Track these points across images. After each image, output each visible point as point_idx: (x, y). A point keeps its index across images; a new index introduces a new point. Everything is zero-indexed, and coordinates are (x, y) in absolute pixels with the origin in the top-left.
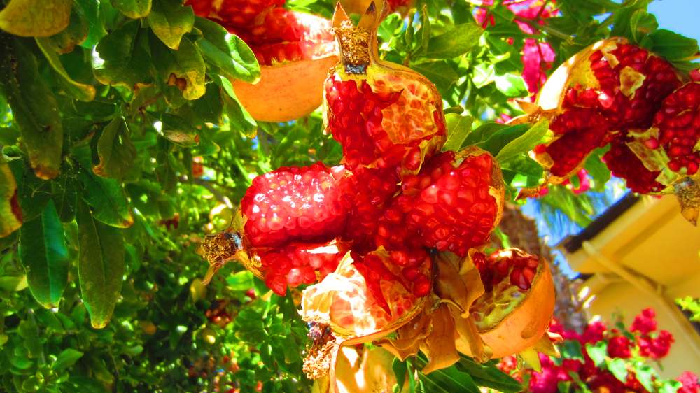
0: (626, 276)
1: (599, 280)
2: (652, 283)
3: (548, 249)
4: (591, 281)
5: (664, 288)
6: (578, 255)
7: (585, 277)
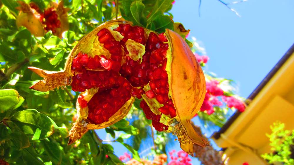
0: (241, 147)
1: (230, 150)
2: (252, 149)
3: (207, 139)
4: (227, 151)
5: (257, 150)
6: (220, 140)
7: (224, 150)
